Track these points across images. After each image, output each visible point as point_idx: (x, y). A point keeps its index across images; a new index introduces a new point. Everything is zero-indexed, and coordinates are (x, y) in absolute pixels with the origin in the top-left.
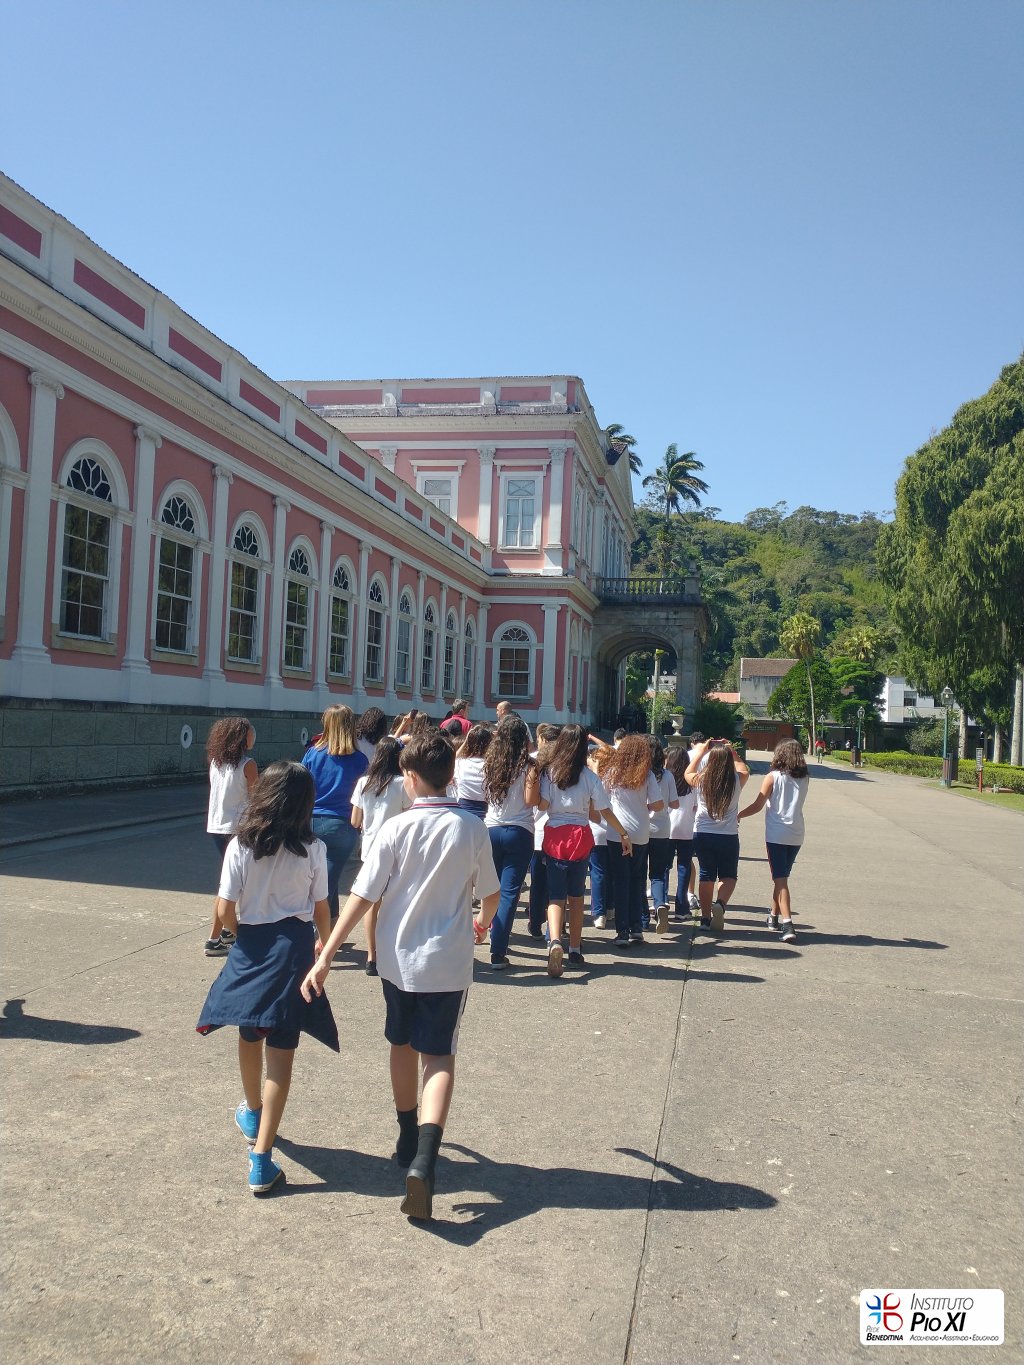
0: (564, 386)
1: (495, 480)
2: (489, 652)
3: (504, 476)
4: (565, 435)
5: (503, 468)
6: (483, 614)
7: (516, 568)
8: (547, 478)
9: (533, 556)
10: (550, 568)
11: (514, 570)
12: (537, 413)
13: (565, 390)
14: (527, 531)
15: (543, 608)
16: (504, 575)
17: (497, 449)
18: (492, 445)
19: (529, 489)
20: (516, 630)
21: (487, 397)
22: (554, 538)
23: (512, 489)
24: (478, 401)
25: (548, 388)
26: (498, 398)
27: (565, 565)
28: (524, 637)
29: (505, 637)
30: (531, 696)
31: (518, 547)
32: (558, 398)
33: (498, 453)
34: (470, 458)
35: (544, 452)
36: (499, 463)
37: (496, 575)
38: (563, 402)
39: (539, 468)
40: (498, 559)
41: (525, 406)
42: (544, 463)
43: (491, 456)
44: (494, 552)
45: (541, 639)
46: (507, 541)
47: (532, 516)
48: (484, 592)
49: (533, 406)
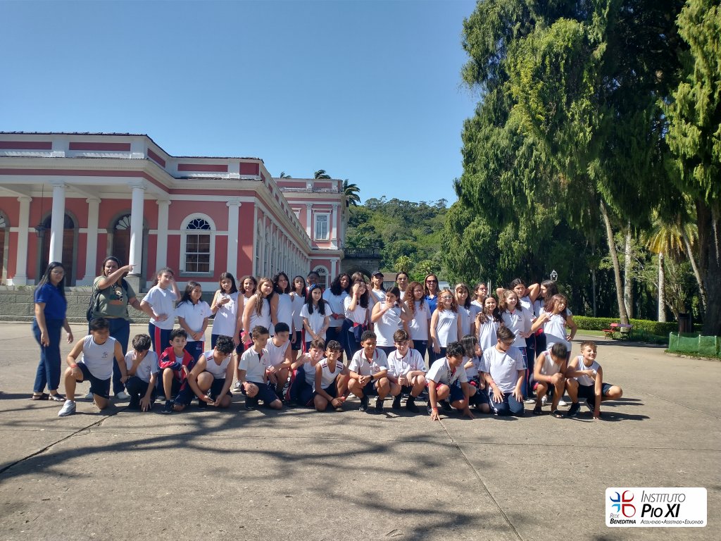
1: (313, 215)
3: (316, 214)
4: (337, 200)
5: (315, 211)
6: (309, 263)
8: (331, 216)
9: (327, 243)
10: (333, 247)
11: (320, 248)
12: (327, 192)
13: (337, 184)
14: (325, 234)
15: (331, 261)
16: (317, 249)
17: (313, 204)
18: (311, 203)
19: (325, 220)
20: (321, 269)
21: (309, 186)
22: (334, 236)
23: (319, 219)
24: (306, 187)
26: (313, 187)
27: (338, 246)
28: (324, 271)
31: (321, 239)
32: (334, 187)
33: (313, 206)
34: (304, 208)
35: (330, 206)
36: (314, 209)
37: (313, 249)
38: (337, 189)
39: (328, 212)
40: (314, 243)
41: (323, 190)
42: (330, 210)
43: (311, 207)
44: (313, 241)
45: (330, 272)
46: (317, 237)
48: (310, 255)
49: (326, 190)
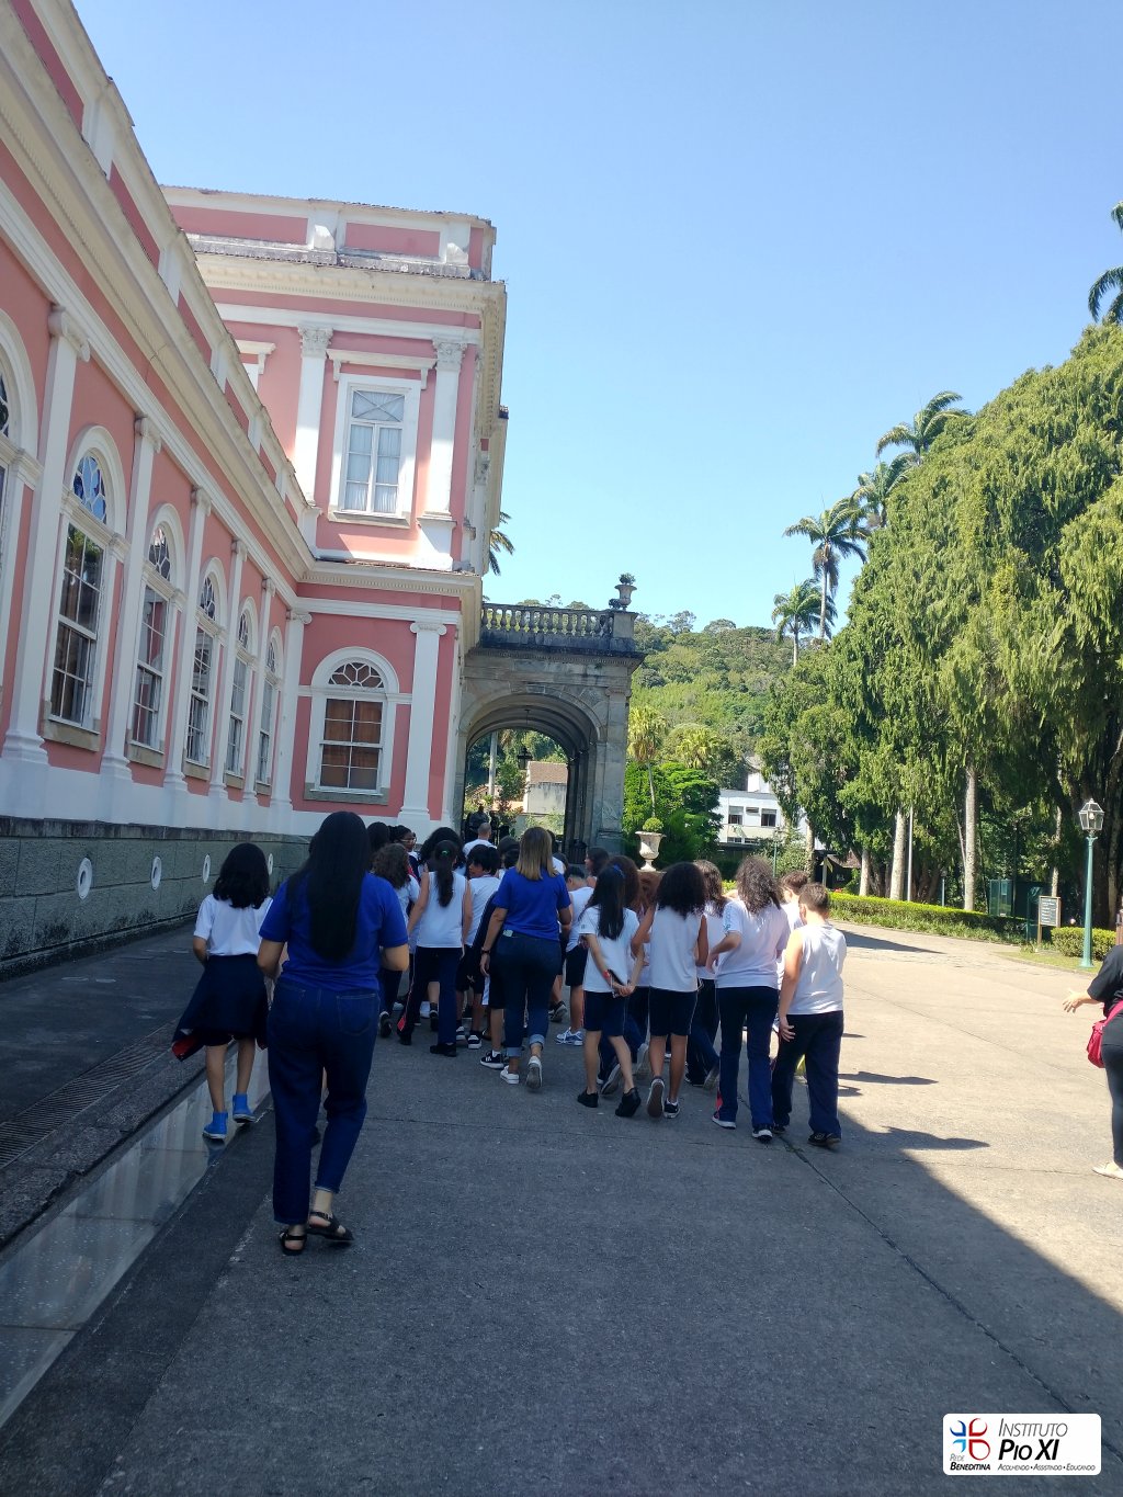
0: (464, 234)
1: (330, 387)
2: (304, 705)
3: (346, 381)
4: (464, 320)
5: (346, 367)
6: (296, 631)
7: (362, 550)
8: (428, 394)
9: (395, 530)
10: (429, 555)
11: (356, 554)
12: (413, 273)
13: (466, 242)
14: (387, 484)
15: (413, 628)
16: (343, 561)
17: (335, 332)
18: (328, 322)
19: (393, 410)
20: (358, 665)
21: (320, 236)
22: (438, 499)
23: (362, 407)
24: (303, 242)
25: (436, 236)
26: (341, 241)
27: (456, 552)
28: (375, 681)
29: (338, 678)
30: (382, 790)
31: (369, 512)
32: (452, 252)
33: (337, 338)
34: (286, 342)
35: (426, 346)
36: (338, 356)
37: (324, 559)
38: (463, 260)
39: (413, 374)
40: (329, 531)
41: (389, 260)
42: (423, 365)
43: (323, 343)
44: (322, 519)
45: (407, 685)
46: (346, 499)
47: (397, 459)
48: (302, 589)
49: (407, 262)
